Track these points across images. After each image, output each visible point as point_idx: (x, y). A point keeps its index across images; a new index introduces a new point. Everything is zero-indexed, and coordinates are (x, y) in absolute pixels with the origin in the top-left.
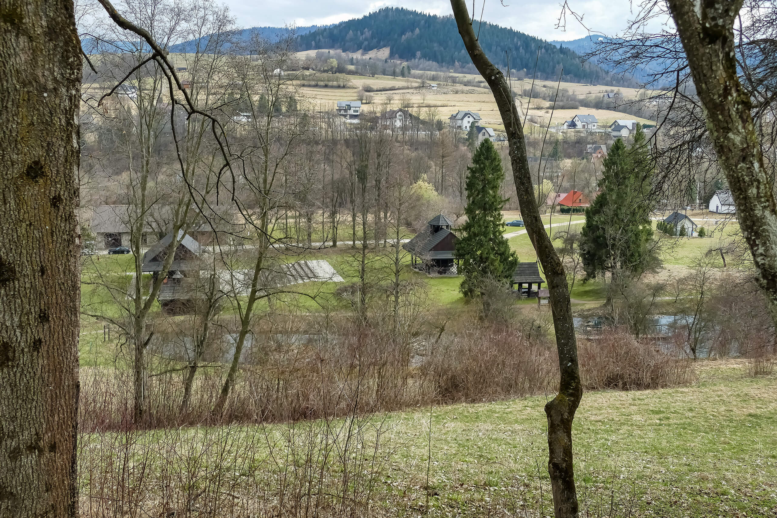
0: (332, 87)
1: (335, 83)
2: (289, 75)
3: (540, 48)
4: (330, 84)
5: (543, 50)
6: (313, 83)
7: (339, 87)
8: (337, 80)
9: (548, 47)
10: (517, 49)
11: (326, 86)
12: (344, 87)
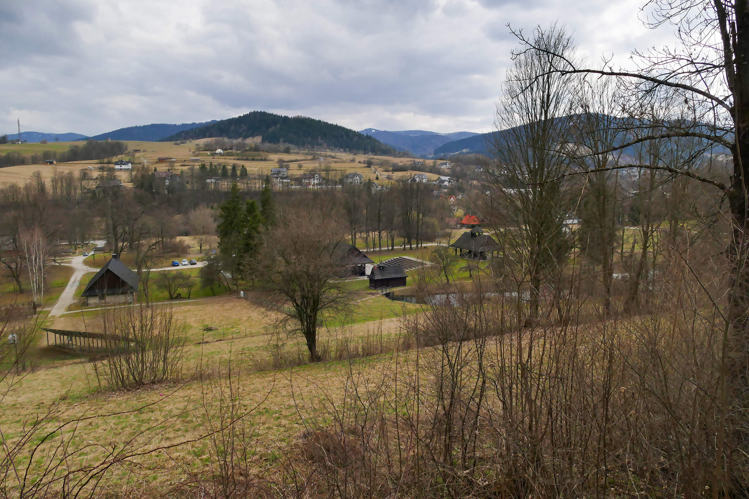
0: (258, 160)
1: (259, 158)
2: (227, 153)
3: (356, 136)
4: (256, 158)
5: (357, 137)
6: (245, 158)
7: (261, 160)
8: (259, 155)
9: (358, 135)
10: (342, 136)
11: (253, 160)
12: (265, 160)
